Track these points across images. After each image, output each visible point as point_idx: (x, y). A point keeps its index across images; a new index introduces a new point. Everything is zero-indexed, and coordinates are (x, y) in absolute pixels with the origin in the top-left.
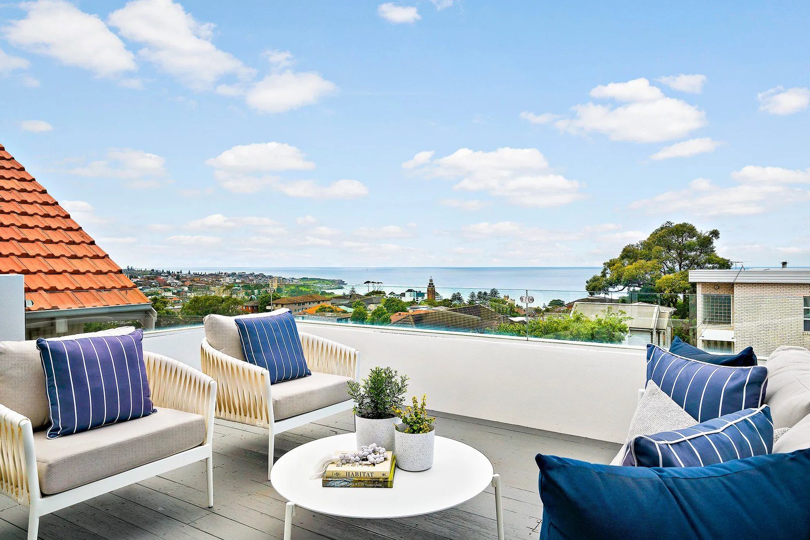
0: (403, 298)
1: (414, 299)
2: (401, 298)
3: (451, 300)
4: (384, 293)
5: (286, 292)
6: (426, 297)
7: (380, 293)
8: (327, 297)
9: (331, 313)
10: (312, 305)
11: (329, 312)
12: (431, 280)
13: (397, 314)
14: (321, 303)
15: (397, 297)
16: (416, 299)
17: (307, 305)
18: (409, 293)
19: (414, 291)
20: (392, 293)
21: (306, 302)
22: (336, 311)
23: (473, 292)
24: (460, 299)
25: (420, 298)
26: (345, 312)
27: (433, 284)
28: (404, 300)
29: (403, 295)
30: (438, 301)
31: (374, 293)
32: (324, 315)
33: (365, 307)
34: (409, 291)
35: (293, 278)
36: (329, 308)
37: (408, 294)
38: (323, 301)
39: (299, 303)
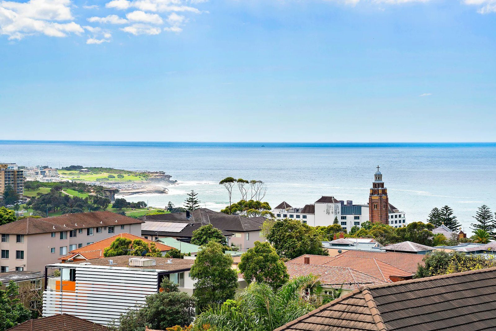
0: (309, 216)
1: (336, 221)
2: (305, 217)
3: (429, 227)
4: (267, 207)
5: (28, 200)
6: (365, 217)
7: (258, 205)
8: (129, 212)
9: (144, 259)
10: (95, 236)
11: (136, 254)
12: (378, 176)
13: (301, 259)
14: (117, 230)
15: (295, 215)
16: (340, 221)
17: (82, 237)
18: (324, 206)
19: (336, 201)
20: (283, 206)
21: (81, 230)
22: (154, 251)
23: (484, 207)
24: (450, 223)
25: (350, 219)
26: (176, 255)
27: (382, 185)
28: (312, 221)
29: (310, 209)
30: (394, 225)
31: (242, 205)
32: (126, 264)
33: (223, 242)
34: (325, 200)
35: (46, 167)
36: (138, 243)
37: (320, 208)
38: (122, 226)
39: (61, 233)
